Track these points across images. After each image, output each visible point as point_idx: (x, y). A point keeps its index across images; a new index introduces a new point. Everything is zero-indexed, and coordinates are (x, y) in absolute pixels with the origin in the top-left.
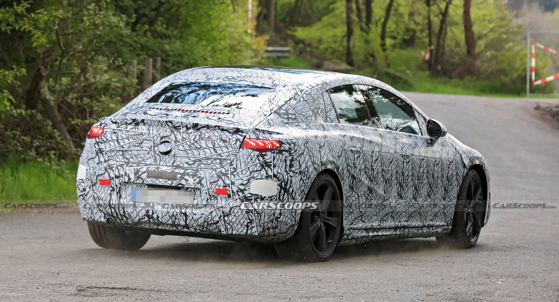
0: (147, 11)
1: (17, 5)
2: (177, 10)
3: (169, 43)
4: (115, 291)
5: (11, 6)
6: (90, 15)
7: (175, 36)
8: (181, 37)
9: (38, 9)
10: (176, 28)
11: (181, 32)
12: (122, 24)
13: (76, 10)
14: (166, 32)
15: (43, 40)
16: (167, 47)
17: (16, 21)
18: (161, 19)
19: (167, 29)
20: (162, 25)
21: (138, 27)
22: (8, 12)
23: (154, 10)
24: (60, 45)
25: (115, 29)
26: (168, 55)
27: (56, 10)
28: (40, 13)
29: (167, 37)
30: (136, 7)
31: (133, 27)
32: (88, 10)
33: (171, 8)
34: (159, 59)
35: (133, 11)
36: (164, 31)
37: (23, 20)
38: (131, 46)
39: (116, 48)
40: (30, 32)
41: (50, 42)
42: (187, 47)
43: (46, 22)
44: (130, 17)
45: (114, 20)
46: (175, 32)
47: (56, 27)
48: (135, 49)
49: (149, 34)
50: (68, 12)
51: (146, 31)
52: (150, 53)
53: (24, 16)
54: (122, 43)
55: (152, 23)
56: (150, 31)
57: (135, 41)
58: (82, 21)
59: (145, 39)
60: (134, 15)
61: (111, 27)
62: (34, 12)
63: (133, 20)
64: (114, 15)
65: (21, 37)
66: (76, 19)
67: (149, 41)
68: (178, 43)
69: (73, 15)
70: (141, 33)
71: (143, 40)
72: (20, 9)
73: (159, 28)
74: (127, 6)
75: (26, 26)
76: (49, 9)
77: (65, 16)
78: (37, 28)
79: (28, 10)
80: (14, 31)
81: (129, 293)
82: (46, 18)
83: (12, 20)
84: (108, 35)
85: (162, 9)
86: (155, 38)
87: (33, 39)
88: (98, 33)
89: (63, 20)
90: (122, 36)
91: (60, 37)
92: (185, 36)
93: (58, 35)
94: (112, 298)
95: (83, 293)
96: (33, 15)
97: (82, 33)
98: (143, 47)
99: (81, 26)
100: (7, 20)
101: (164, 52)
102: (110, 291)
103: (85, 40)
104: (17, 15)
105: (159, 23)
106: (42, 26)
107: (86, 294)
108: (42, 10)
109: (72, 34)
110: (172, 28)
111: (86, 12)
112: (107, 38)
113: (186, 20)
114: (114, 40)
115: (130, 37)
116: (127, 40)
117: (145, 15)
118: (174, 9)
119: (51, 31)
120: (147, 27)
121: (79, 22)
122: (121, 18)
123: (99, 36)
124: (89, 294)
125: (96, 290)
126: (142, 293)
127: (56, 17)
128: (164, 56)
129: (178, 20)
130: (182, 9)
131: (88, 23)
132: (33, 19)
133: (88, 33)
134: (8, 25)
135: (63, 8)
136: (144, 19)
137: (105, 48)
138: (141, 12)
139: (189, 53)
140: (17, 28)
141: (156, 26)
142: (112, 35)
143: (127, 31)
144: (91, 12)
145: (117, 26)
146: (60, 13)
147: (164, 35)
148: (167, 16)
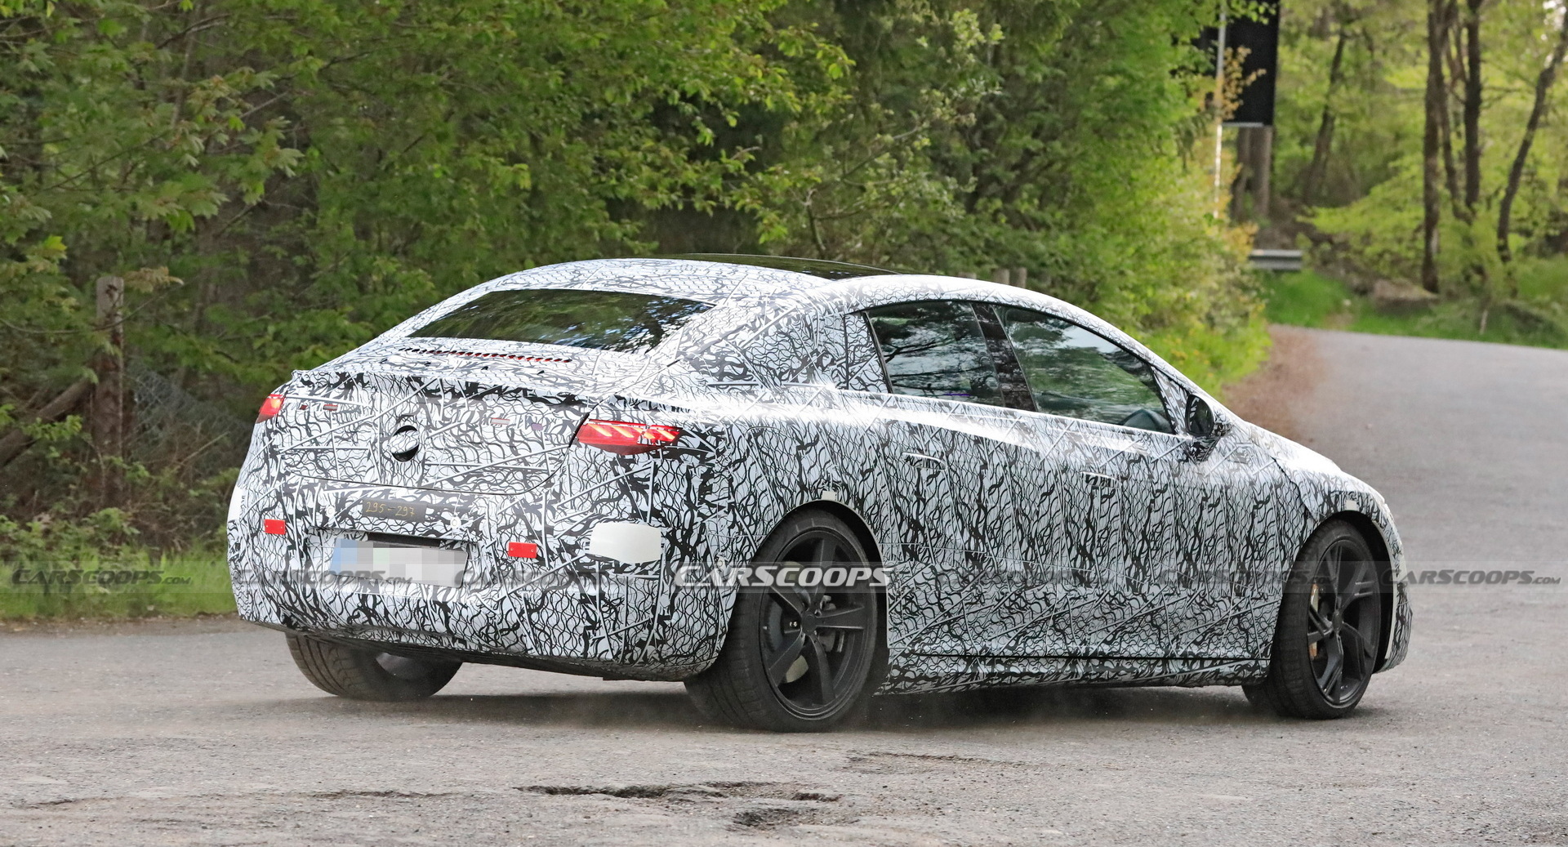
0: (999, 170)
1: (729, 157)
2: (1063, 169)
3: (1046, 238)
4: (928, 763)
5: (716, 157)
6: (879, 176)
7: (1059, 225)
8: (1071, 226)
9: (771, 165)
10: (1061, 206)
11: (1072, 216)
12: (947, 198)
13: (850, 166)
14: (1038, 215)
15: (781, 230)
16: (1041, 247)
17: (726, 189)
18: (1029, 186)
19: (1041, 208)
20: (1030, 201)
21: (981, 201)
22: (708, 170)
23: (1014, 168)
24: (815, 240)
25: (931, 207)
26: (1043, 265)
27: (809, 166)
28: (775, 173)
29: (1041, 225)
30: (976, 160)
31: (970, 202)
32: (876, 166)
33: (1050, 164)
34: (1024, 271)
35: (969, 168)
36: (1033, 212)
37: (739, 187)
38: (964, 243)
39: (933, 248)
40: (753, 212)
41: (794, 234)
42: (1082, 246)
43: (787, 192)
44: (963, 181)
45: (930, 187)
46: (1059, 215)
47: (809, 203)
48: (973, 251)
49: (1003, 219)
50: (832, 171)
51: (997, 211)
52: (1004, 258)
53: (741, 178)
54: (945, 238)
55: (1008, 195)
56: (1006, 212)
57: (973, 234)
58: (863, 189)
59: (995, 229)
60: (973, 179)
61: (924, 204)
62: (762, 169)
63: (971, 189)
64: (929, 177)
65: (735, 223)
66: (849, 186)
67: (1001, 232)
68: (1064, 239)
69: (844, 177)
70: (987, 216)
71: (990, 231)
72: (733, 165)
73: (1026, 206)
74: (956, 159)
75: (744, 199)
76: (793, 163)
77: (827, 178)
78: (767, 204)
79: (751, 167)
80: (720, 209)
81: (958, 767)
82: (788, 183)
83: (716, 186)
84: (916, 220)
85: (1031, 166)
86: (1016, 227)
87: (760, 227)
88: (896, 215)
89: (823, 188)
90: (946, 222)
91: (817, 223)
92: (1079, 222)
93: (812, 219)
94: (923, 777)
95: (861, 766)
96: (760, 176)
97: (864, 214)
98: (990, 247)
99: (860, 201)
100: (707, 188)
101: (1034, 257)
102: (917, 763)
103: (869, 230)
104: (727, 176)
105: (1025, 195)
106: (779, 200)
107: (867, 767)
108: (779, 167)
109: (841, 216)
110: (1051, 207)
111: (871, 172)
112: (914, 227)
113: (1082, 190)
114: (929, 230)
115: (962, 223)
116: (956, 230)
117: (994, 178)
118: (1058, 166)
119: (798, 210)
120: (998, 203)
121: (857, 191)
122: (945, 185)
123: (898, 222)
124: (875, 767)
125: (888, 760)
126: (985, 768)
127: (808, 180)
128: (1034, 266)
129: (1065, 189)
130: (1072, 167)
131: (875, 195)
132: (760, 186)
133: (875, 216)
134: (709, 197)
135: (823, 161)
136: (993, 188)
137: (909, 248)
138: (986, 171)
139: (1088, 261)
140: (727, 203)
141: (1018, 202)
142: (924, 221)
143: (956, 212)
144: (882, 171)
145: (936, 202)
146: (818, 173)
147: (1034, 220)
148: (1042, 180)
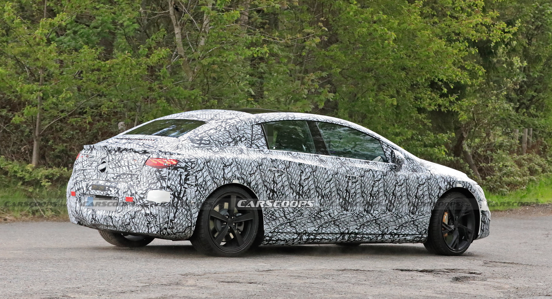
0: (525, 101)
1: (451, 96)
2: (542, 101)
3: (538, 120)
4: (506, 264)
5: (447, 97)
6: (492, 102)
7: (541, 116)
8: (545, 117)
9: (463, 99)
10: (542, 111)
11: (545, 114)
12: (511, 109)
13: (484, 100)
14: (536, 113)
15: (465, 117)
16: (536, 122)
17: (450, 105)
18: (533, 105)
19: (536, 112)
20: (533, 110)
21: (520, 110)
22: (445, 100)
23: (529, 100)
24: (474, 120)
25: (506, 111)
26: (537, 127)
27: (473, 99)
28: (464, 101)
29: (536, 116)
30: (519, 98)
31: (517, 110)
32: (491, 100)
33: (539, 99)
34: (532, 129)
35: (516, 101)
36: (534, 113)
37: (454, 105)
38: (515, 121)
39: (507, 122)
40: (458, 112)
41: (469, 118)
42: (548, 122)
43: (467, 106)
44: (515, 104)
45: (506, 106)
46: (542, 113)
47: (473, 109)
48: (517, 123)
49: (526, 115)
50: (480, 101)
51: (524, 112)
52: (526, 125)
53: (454, 102)
54: (510, 119)
55: (527, 108)
56: (526, 112)
57: (518, 118)
58: (487, 106)
59: (524, 117)
60: (518, 103)
61: (504, 110)
62: (460, 100)
63: (517, 106)
64: (506, 103)
65: (453, 115)
66: (484, 105)
67: (526, 118)
68: (543, 120)
69: (483, 102)
70: (522, 114)
71: (522, 118)
72: (452, 99)
73: (532, 111)
74: (513, 98)
75: (455, 108)
76: (468, 98)
77: (478, 103)
78: (461, 110)
79: (457, 99)
80: (448, 111)
81: (514, 265)
82: (467, 104)
83: (447, 105)
84: (502, 115)
85: (534, 100)
86: (529, 117)
87: (459, 116)
88: (497, 113)
89: (476, 105)
90: (510, 115)
91: (475, 115)
92: (547, 116)
93: (473, 114)
94: (504, 268)
95: (487, 265)
96: (460, 102)
97: (488, 113)
98: (522, 122)
99: (487, 109)
100: (445, 105)
101: (534, 125)
102: (503, 264)
103: (489, 117)
104: (450, 102)
105: (532, 108)
106: (465, 109)
107: (489, 265)
108: (465, 99)
109: (482, 113)
110: (539, 111)
111: (490, 101)
112: (501, 116)
113: (548, 107)
114: (505, 117)
115: (515, 116)
116: (513, 117)
117: (524, 103)
118: (541, 100)
119: (470, 111)
120: (525, 110)
121: (485, 106)
122: (510, 105)
123: (497, 115)
124: (491, 265)
125: (494, 263)
126: (521, 266)
127: (473, 103)
128: (534, 127)
129: (543, 107)
130: (545, 101)
131: (491, 107)
132: (460, 105)
133: (491, 113)
134: (446, 108)
135: (476, 97)
136: (523, 106)
137: (500, 122)
138: (522, 101)
139: (549, 126)
140: (450, 109)
141: (530, 110)
142: (504, 115)
143: (513, 113)
144: (493, 101)
145: (508, 110)
146: (475, 101)
147: (534, 115)
148: (537, 104)
